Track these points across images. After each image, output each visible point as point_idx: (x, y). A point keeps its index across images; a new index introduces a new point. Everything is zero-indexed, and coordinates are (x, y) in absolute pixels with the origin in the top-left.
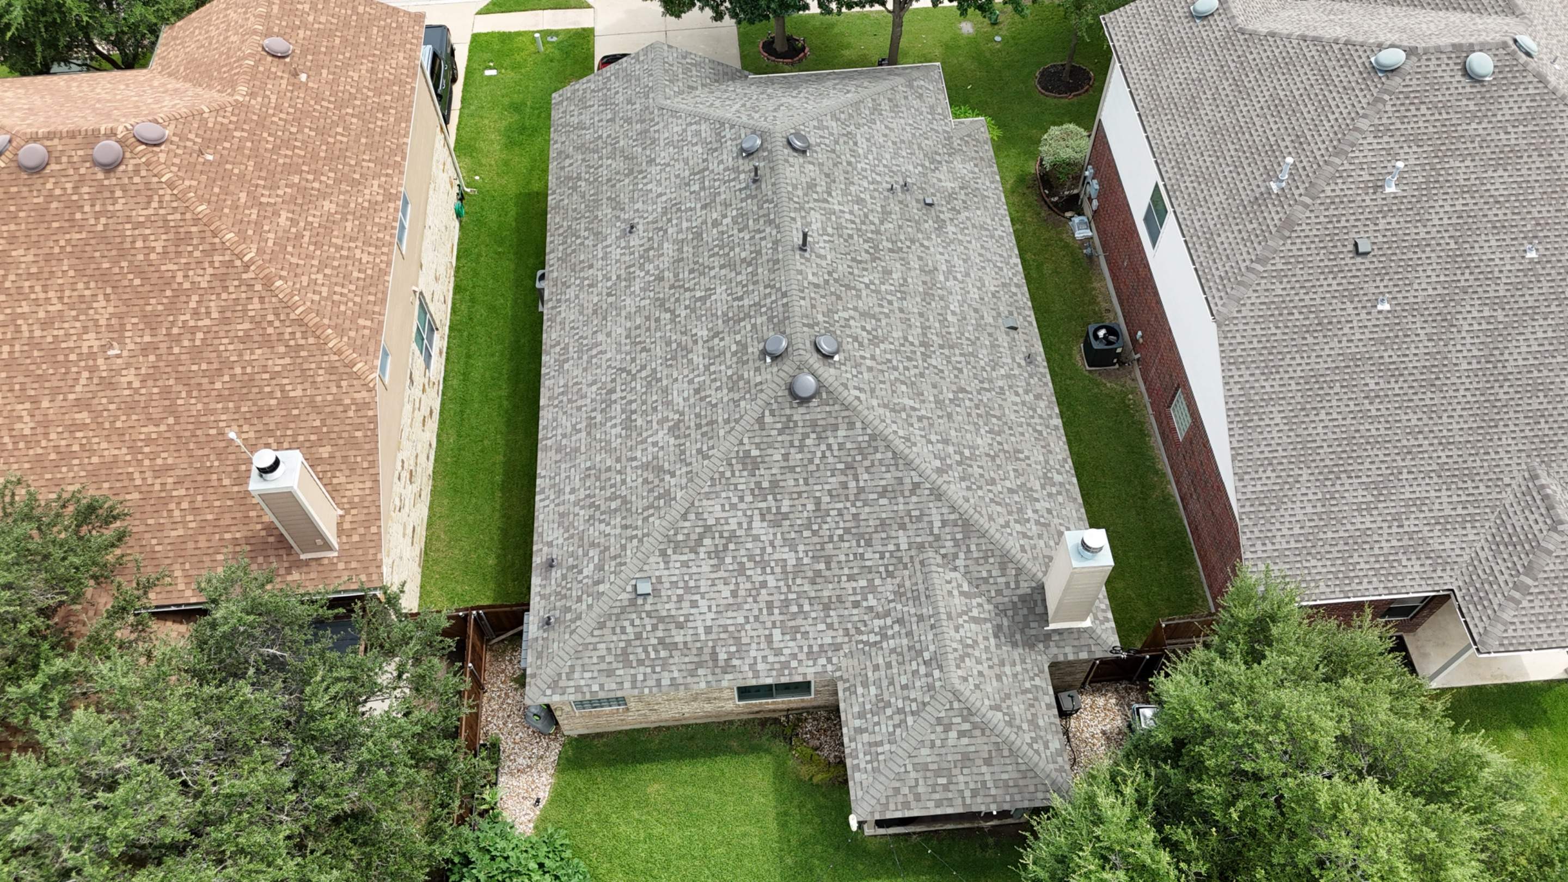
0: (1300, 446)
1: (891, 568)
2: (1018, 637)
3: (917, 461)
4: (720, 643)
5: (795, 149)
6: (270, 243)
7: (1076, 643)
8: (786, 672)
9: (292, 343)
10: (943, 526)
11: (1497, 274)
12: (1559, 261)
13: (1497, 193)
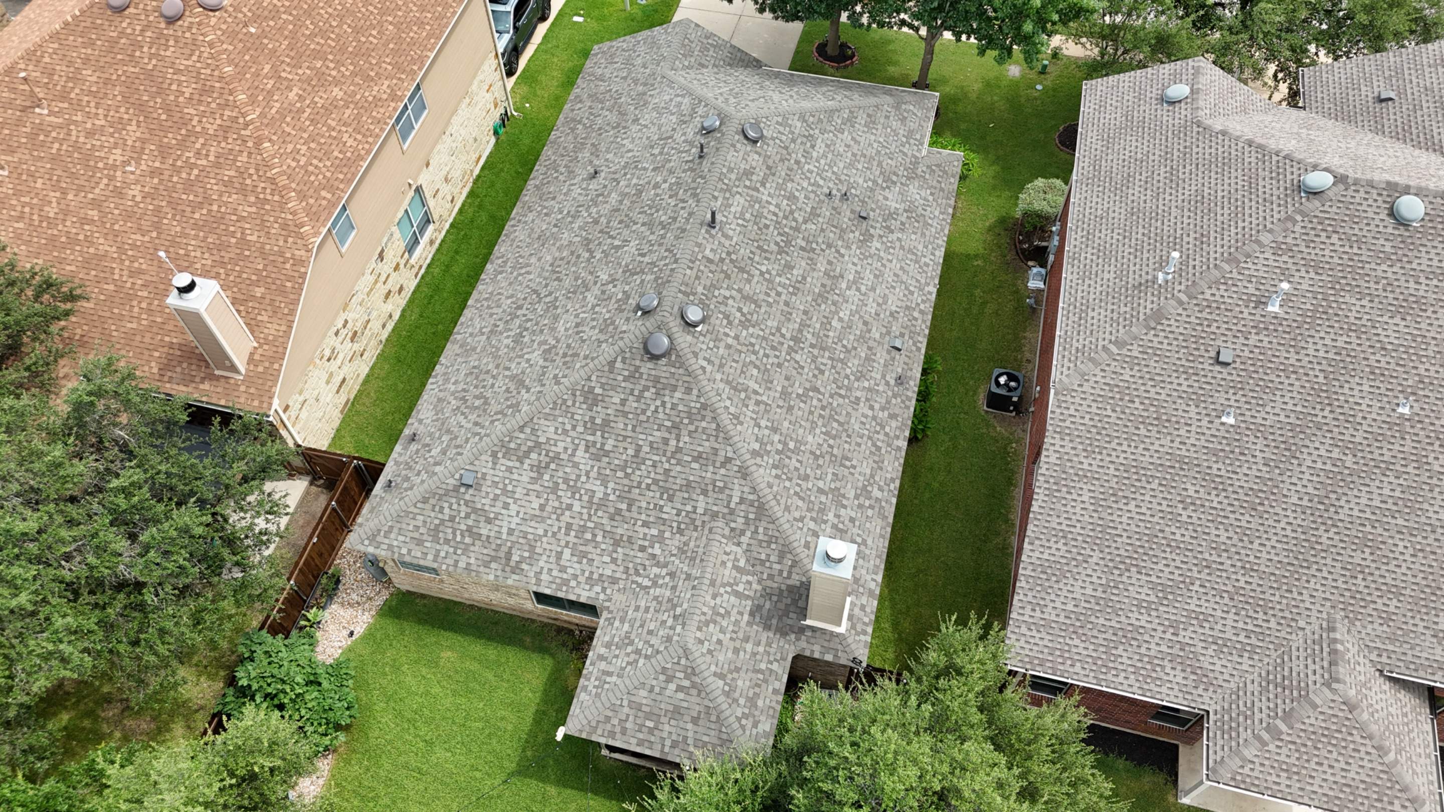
0: (1099, 529)
1: (683, 526)
2: (774, 622)
3: (736, 439)
4: (517, 546)
5: (746, 137)
6: (274, 111)
7: (826, 644)
8: (564, 588)
9: (261, 196)
10: (740, 503)
11: (1359, 420)
12: (1432, 424)
13: (1386, 340)
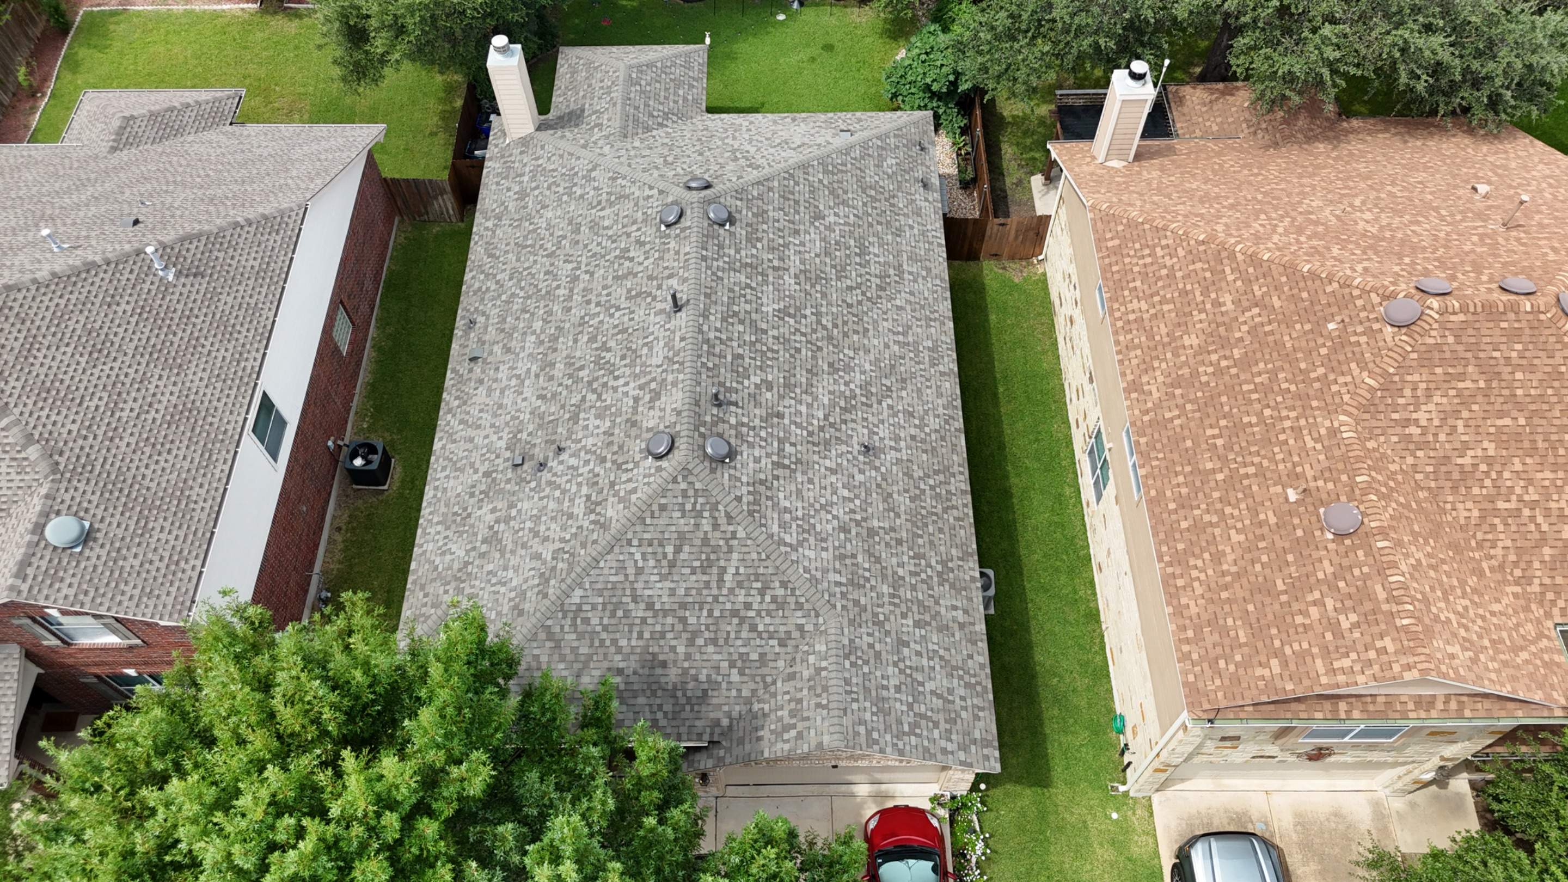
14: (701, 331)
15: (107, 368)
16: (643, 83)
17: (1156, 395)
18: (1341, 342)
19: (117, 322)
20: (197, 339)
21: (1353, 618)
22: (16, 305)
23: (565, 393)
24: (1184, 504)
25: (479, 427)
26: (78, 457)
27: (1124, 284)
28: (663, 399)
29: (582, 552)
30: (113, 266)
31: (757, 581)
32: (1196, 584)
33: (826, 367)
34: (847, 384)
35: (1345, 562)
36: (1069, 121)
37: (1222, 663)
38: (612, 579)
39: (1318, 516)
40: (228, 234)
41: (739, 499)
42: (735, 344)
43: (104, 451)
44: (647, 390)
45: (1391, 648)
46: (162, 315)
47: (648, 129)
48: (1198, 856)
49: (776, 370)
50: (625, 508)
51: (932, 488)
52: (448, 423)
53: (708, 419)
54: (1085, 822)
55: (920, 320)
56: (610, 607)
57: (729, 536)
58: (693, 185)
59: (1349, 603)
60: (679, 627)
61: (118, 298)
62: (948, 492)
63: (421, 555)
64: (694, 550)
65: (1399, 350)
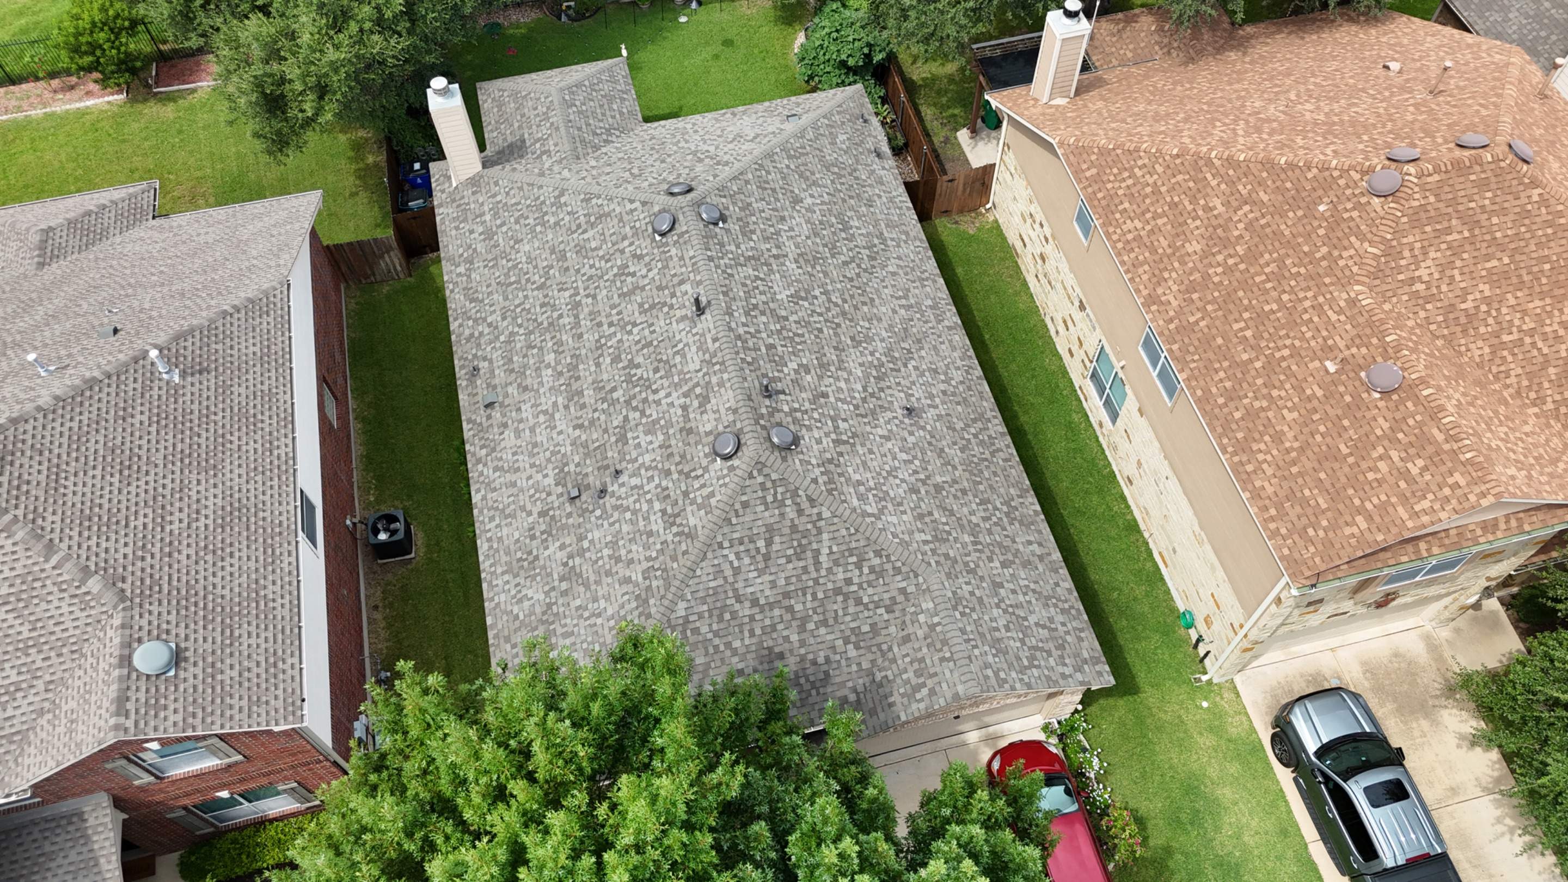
14: (731, 329)
15: (142, 483)
16: (578, 103)
17: (1175, 303)
18: (1335, 221)
19: (137, 434)
20: (223, 436)
21: (1420, 463)
22: (28, 437)
23: (603, 417)
24: (1232, 396)
25: (518, 470)
26: (142, 580)
27: (1113, 208)
28: (713, 401)
29: (675, 565)
30: (115, 378)
31: (851, 555)
32: (1265, 466)
33: (849, 342)
34: (872, 354)
35: (1398, 416)
36: (992, 71)
37: (1311, 532)
38: (712, 584)
39: (1360, 379)
40: (219, 324)
41: (815, 481)
42: (764, 335)
43: (166, 568)
44: (693, 396)
45: (1462, 482)
46: (180, 419)
47: (596, 148)
48: (1298, 721)
49: (807, 353)
50: (707, 514)
51: (975, 436)
52: (481, 474)
53: (764, 411)
54: (1180, 717)
55: (914, 282)
56: (715, 612)
57: (815, 518)
58: (676, 190)
59: (1412, 451)
60: (787, 617)
61: (130, 410)
62: (990, 437)
63: (495, 609)
64: (784, 539)
65: (1391, 217)
